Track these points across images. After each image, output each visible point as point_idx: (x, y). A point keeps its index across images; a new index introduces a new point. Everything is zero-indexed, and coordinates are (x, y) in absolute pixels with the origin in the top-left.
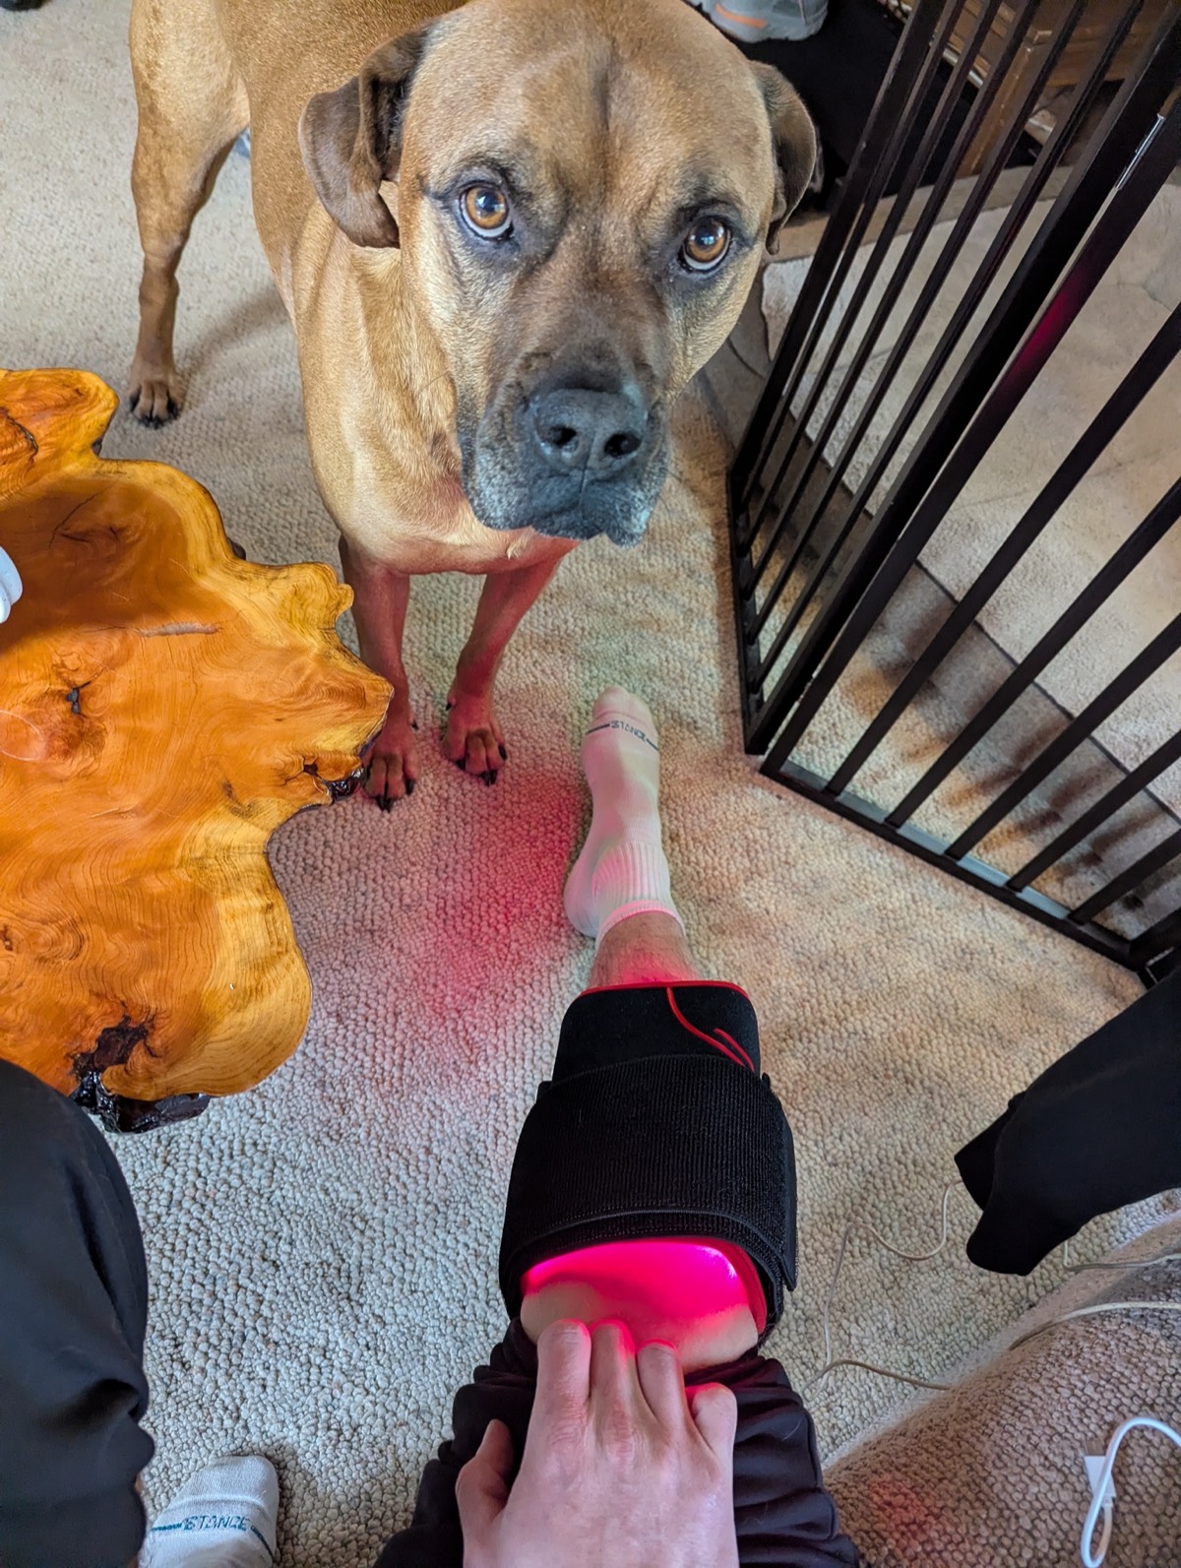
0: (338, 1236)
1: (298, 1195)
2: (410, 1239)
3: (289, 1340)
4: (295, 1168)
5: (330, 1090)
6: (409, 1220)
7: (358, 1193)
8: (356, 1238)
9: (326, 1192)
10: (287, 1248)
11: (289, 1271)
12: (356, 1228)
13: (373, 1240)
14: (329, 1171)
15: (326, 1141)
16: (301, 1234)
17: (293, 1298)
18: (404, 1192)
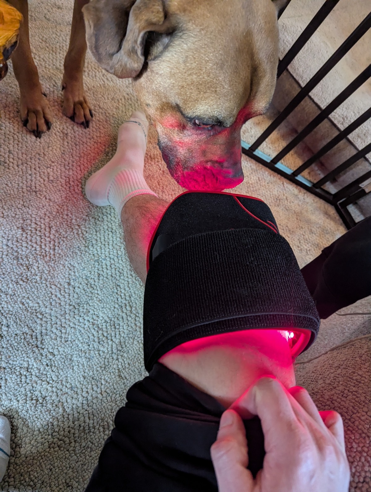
0: (30, 322)
1: (9, 306)
2: (63, 321)
3: (10, 366)
4: (7, 294)
5: (21, 261)
6: (62, 313)
7: (38, 303)
8: (39, 321)
9: (23, 304)
10: (6, 329)
11: (8, 338)
12: (38, 318)
13: (46, 322)
14: (24, 295)
15: (21, 282)
16: (12, 323)
17: (11, 349)
18: (59, 301)
